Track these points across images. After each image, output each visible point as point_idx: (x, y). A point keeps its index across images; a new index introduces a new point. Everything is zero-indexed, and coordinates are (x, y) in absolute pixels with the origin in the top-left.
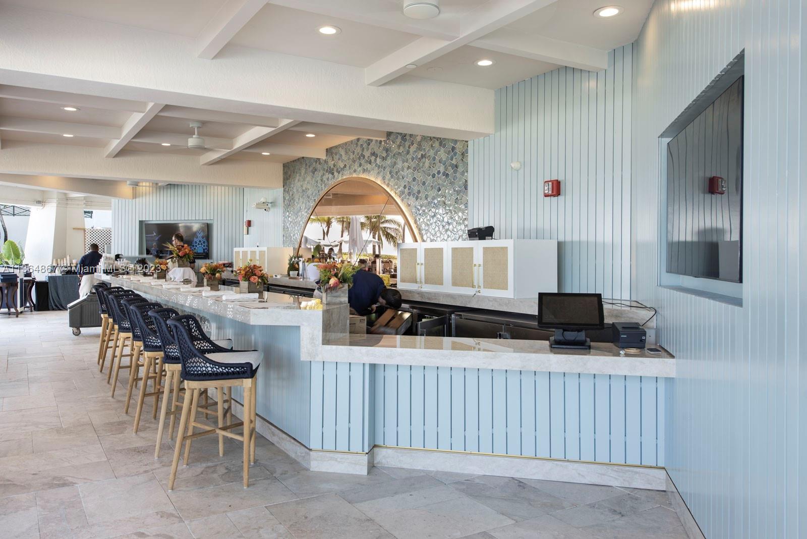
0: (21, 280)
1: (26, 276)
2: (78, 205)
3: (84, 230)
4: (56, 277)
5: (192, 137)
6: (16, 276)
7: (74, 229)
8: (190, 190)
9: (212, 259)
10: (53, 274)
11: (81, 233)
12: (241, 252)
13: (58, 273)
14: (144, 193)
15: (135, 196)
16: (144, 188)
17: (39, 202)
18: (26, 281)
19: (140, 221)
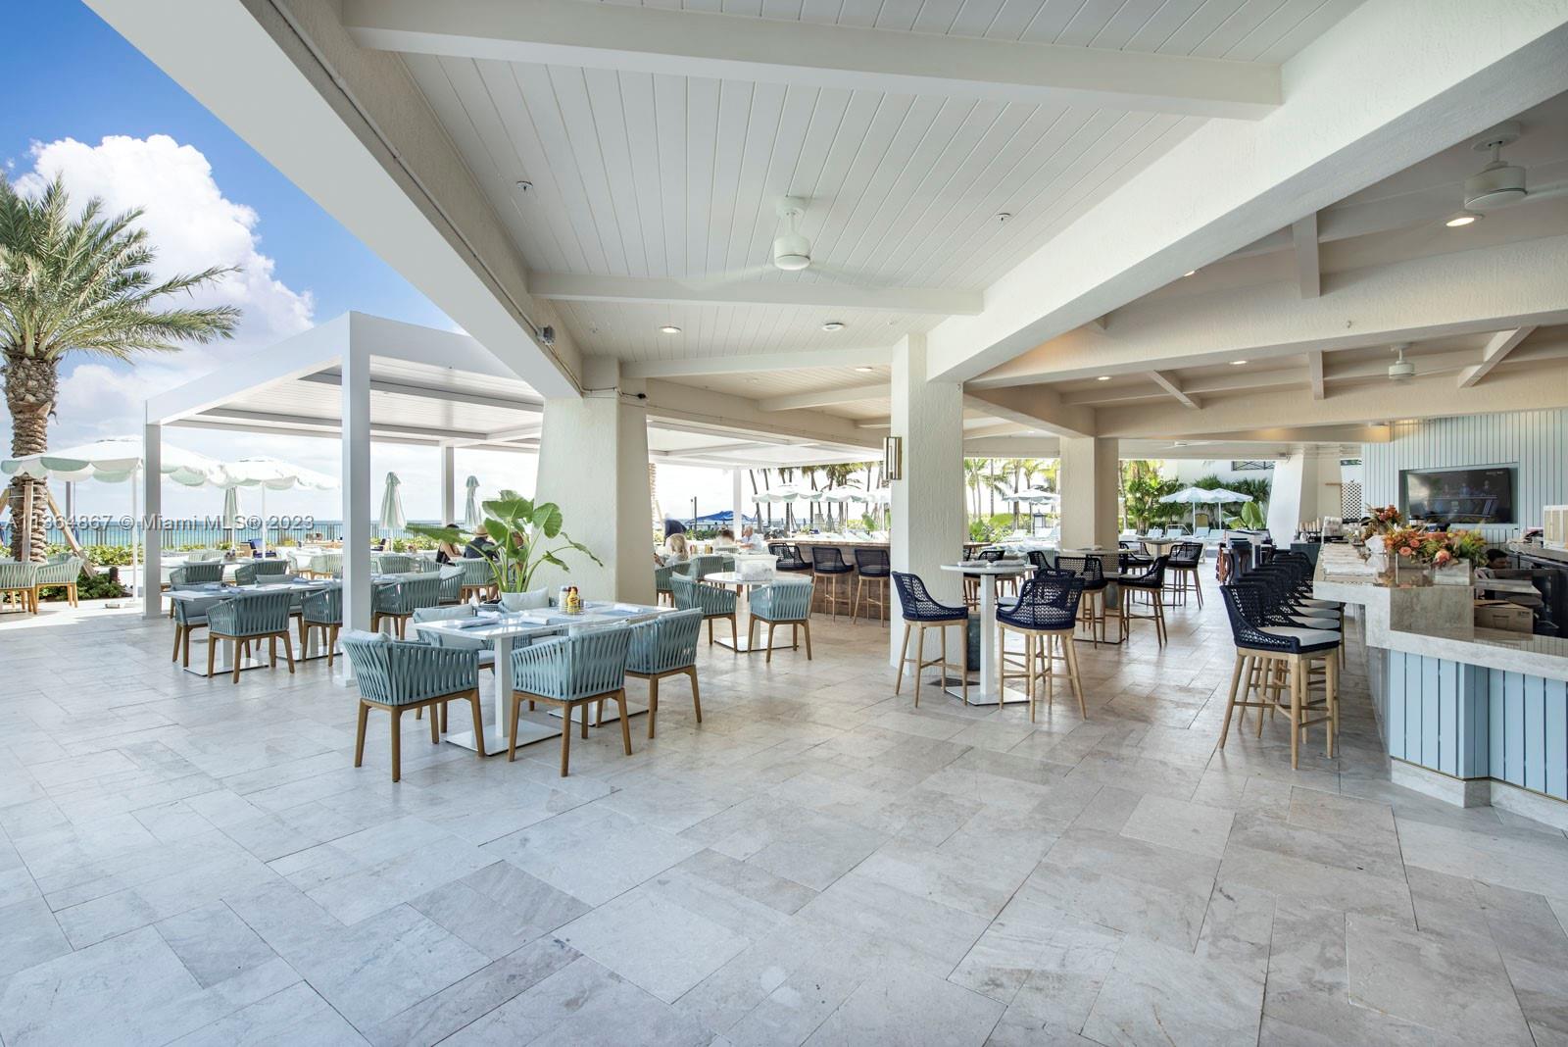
0: (1257, 548)
1: (1265, 542)
2: (1332, 453)
3: (1340, 485)
4: (1301, 545)
5: (1395, 364)
6: (1249, 545)
7: (1327, 484)
8: (1466, 424)
9: (1516, 522)
10: (1298, 542)
11: (1337, 488)
12: (1561, 513)
13: (1303, 540)
14: (1406, 433)
15: (1393, 437)
16: (1406, 427)
17: (1283, 455)
18: (1264, 549)
19: (1401, 472)
